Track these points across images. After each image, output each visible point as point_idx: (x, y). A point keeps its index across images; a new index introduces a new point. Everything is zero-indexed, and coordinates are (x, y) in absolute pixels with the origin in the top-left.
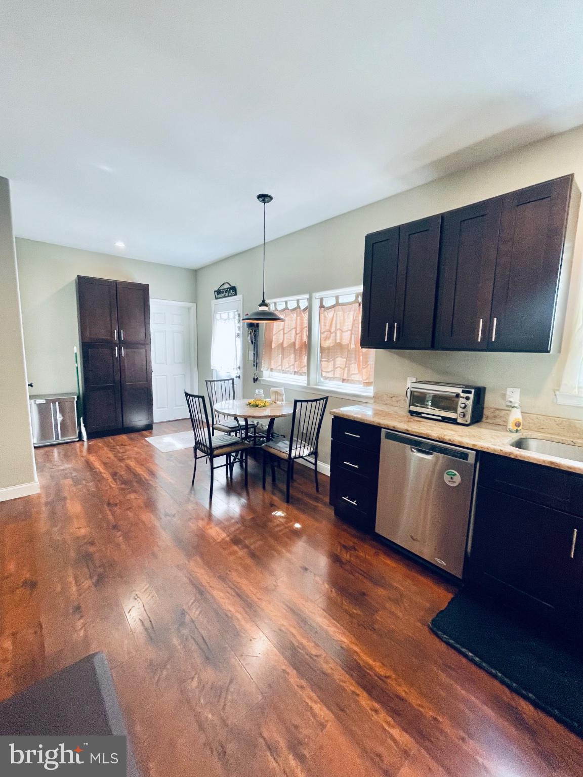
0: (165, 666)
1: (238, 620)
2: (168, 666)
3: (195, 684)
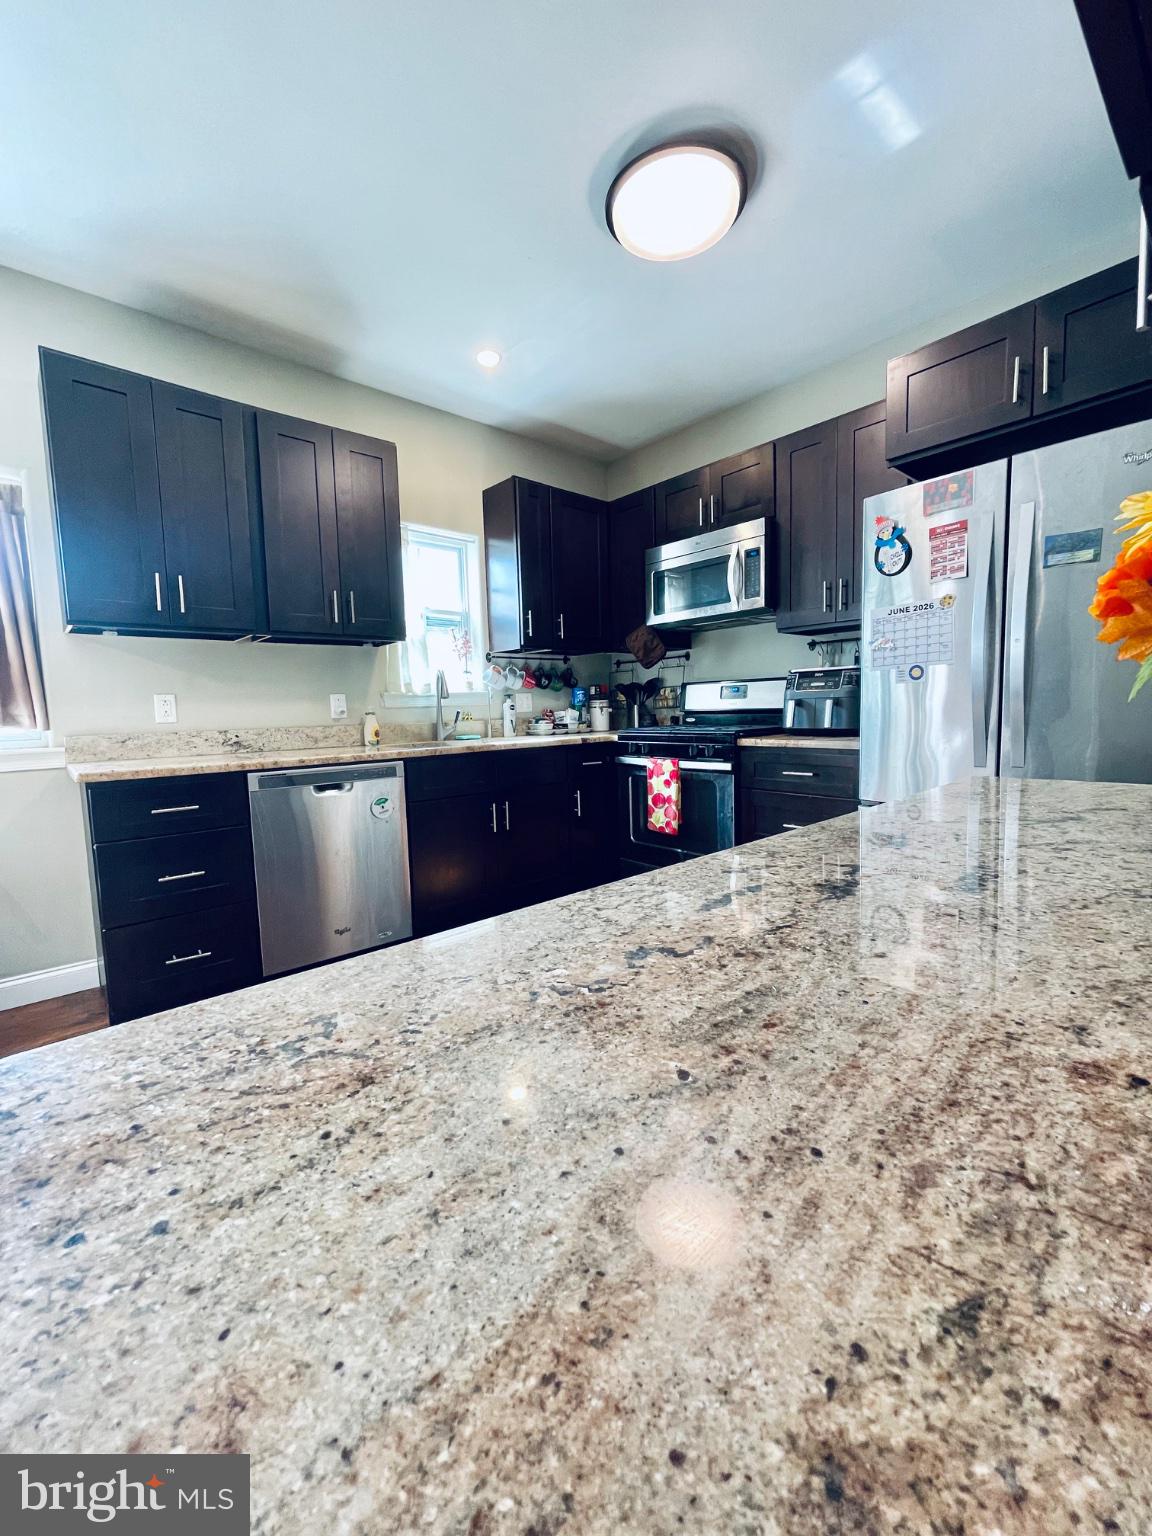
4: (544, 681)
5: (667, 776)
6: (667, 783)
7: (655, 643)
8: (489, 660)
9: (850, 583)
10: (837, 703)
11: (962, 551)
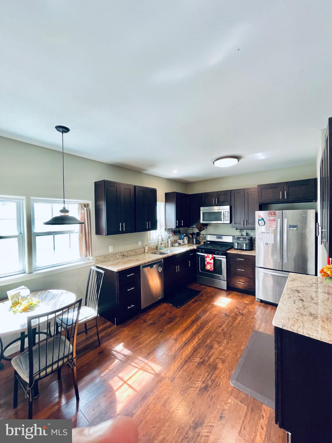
0: (221, 358)
1: (194, 345)
2: (220, 357)
3: (220, 348)
4: (176, 234)
5: (210, 258)
6: (211, 260)
7: (202, 227)
8: (165, 230)
9: (248, 220)
10: (246, 244)
11: (275, 224)
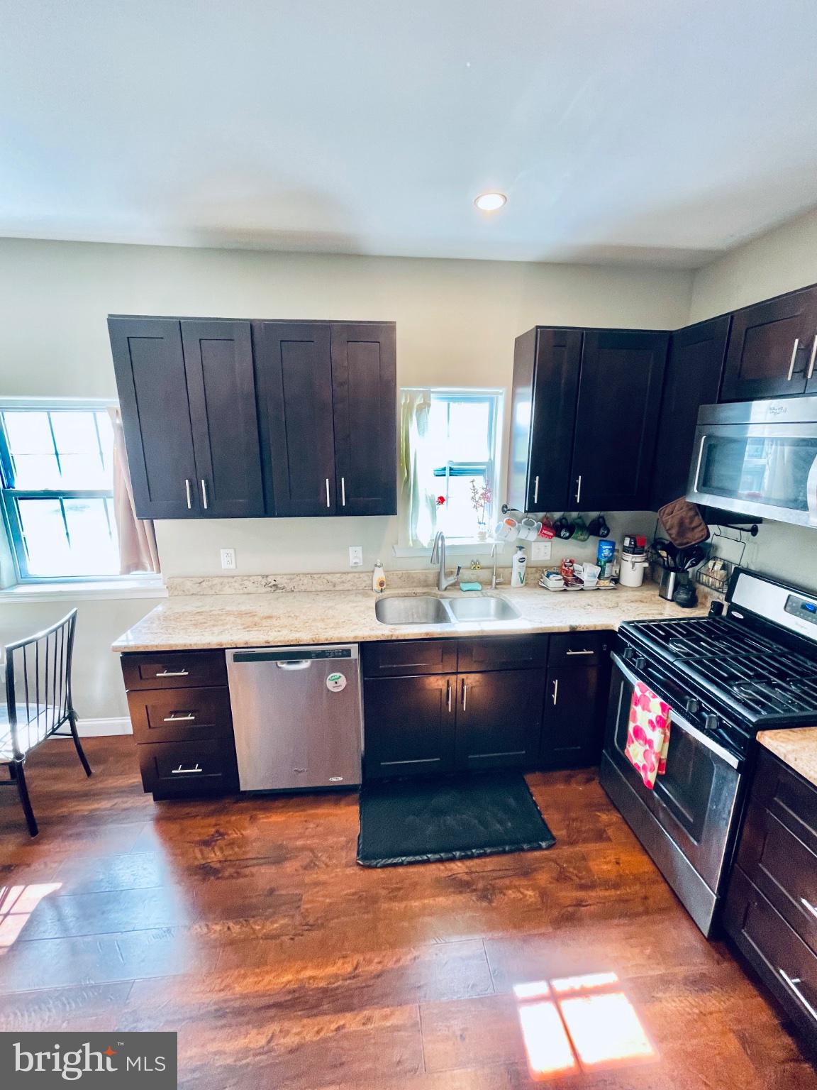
4: (565, 532)
8: (504, 512)
